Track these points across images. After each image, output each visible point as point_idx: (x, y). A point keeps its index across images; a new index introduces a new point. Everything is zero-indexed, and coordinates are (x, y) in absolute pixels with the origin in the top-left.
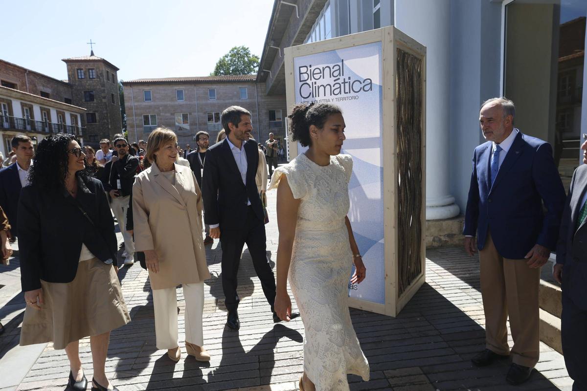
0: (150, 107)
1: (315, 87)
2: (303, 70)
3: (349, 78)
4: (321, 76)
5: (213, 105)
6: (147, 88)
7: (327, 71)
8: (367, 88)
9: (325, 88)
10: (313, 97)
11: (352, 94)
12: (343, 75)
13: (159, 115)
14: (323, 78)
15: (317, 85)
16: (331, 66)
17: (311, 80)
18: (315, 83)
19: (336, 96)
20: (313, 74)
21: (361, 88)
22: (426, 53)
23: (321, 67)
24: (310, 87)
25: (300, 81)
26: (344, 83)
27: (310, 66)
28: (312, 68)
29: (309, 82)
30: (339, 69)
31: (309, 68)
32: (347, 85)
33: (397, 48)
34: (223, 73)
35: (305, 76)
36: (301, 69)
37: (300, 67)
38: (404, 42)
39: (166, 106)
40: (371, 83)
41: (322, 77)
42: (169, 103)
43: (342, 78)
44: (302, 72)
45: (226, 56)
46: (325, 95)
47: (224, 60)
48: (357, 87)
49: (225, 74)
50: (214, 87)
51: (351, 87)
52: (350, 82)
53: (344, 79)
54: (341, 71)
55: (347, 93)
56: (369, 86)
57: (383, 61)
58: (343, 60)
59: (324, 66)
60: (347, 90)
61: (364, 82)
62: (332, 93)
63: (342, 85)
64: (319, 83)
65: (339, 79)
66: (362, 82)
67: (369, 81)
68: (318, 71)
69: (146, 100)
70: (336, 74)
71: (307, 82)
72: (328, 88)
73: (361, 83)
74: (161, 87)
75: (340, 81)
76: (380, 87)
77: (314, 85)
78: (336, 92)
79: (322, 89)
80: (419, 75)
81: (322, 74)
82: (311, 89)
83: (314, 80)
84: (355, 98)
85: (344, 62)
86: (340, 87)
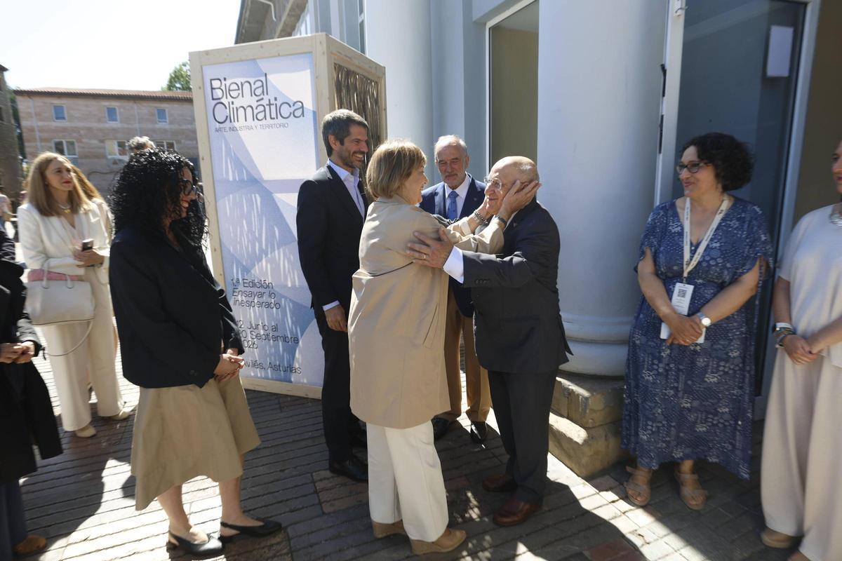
0: (64, 130)
1: (233, 109)
2: (216, 84)
3: (276, 99)
4: (239, 94)
5: (164, 131)
6: (57, 102)
7: (246, 86)
8: (298, 113)
9: (245, 110)
10: (231, 122)
11: (280, 120)
12: (267, 94)
13: (80, 141)
14: (243, 96)
15: (234, 106)
16: (252, 81)
17: (227, 98)
18: (233, 103)
19: (260, 123)
20: (229, 90)
21: (291, 113)
22: (384, 74)
23: (238, 81)
24: (226, 108)
25: (213, 99)
26: (270, 105)
27: (225, 79)
28: (228, 82)
29: (224, 100)
30: (263, 86)
31: (223, 82)
32: (273, 108)
33: (335, 64)
34: (180, 88)
35: (218, 93)
36: (213, 82)
37: (211, 80)
38: (346, 56)
39: (90, 129)
40: (302, 107)
41: (241, 95)
42: (95, 125)
43: (266, 97)
44: (214, 86)
45: (184, 65)
46: (246, 120)
47: (181, 69)
48: (286, 111)
49: (183, 89)
50: (164, 106)
51: (279, 111)
52: (276, 105)
53: (269, 100)
54: (265, 87)
55: (274, 119)
56: (301, 111)
57: (316, 78)
58: (266, 75)
59: (243, 80)
60: (274, 115)
61: (294, 105)
62: (255, 117)
63: (267, 108)
64: (238, 103)
65: (262, 99)
66: (292, 105)
67: (300, 104)
68: (234, 87)
69: (57, 118)
70: (259, 92)
71: (222, 101)
72: (249, 110)
73: (290, 106)
74: (81, 102)
75: (265, 102)
76: (314, 113)
77: (231, 106)
78: (261, 116)
79: (241, 111)
80: (376, 102)
81: (240, 92)
82: (228, 110)
83: (230, 99)
84: (284, 126)
85: (268, 76)
86: (265, 111)
